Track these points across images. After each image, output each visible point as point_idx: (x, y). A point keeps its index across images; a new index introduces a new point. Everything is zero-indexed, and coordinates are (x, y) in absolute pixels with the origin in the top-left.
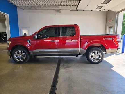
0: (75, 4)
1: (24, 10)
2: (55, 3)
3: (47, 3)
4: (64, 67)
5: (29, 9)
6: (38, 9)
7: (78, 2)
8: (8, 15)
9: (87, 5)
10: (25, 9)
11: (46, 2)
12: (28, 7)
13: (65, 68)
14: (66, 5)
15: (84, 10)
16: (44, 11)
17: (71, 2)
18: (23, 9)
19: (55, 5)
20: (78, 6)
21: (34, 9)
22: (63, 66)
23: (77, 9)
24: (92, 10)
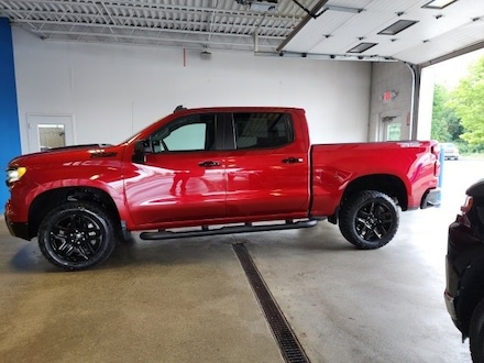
1: (47, 41)
3: (147, 15)
5: (72, 37)
9: (327, 36)
10: (48, 35)
11: (142, 12)
15: (304, 55)
18: (42, 38)
23: (284, 49)
24: (332, 57)
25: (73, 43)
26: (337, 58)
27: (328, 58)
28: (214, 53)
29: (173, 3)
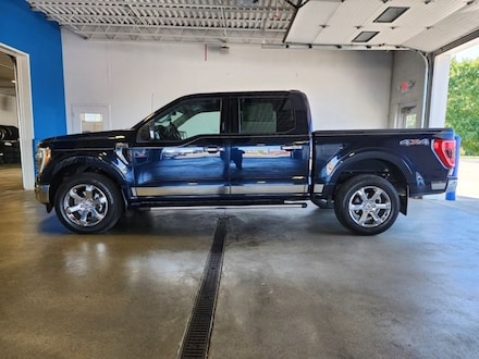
0: (280, 23)
1: (89, 41)
2: (204, 17)
3: (176, 15)
4: (240, 243)
5: (108, 37)
6: (141, 39)
7: (290, 17)
8: (28, 55)
9: (324, 27)
10: (90, 36)
11: (172, 12)
12: (103, 28)
13: (242, 246)
14: (245, 25)
15: (310, 46)
16: (164, 45)
17: (264, 16)
18: (85, 38)
19: (204, 24)
20: (289, 29)
21: (126, 39)
22: (237, 239)
23: (287, 40)
24: (339, 47)
25: (109, 42)
26: (344, 48)
27: (336, 48)
28: (232, 48)
29: (204, 2)
